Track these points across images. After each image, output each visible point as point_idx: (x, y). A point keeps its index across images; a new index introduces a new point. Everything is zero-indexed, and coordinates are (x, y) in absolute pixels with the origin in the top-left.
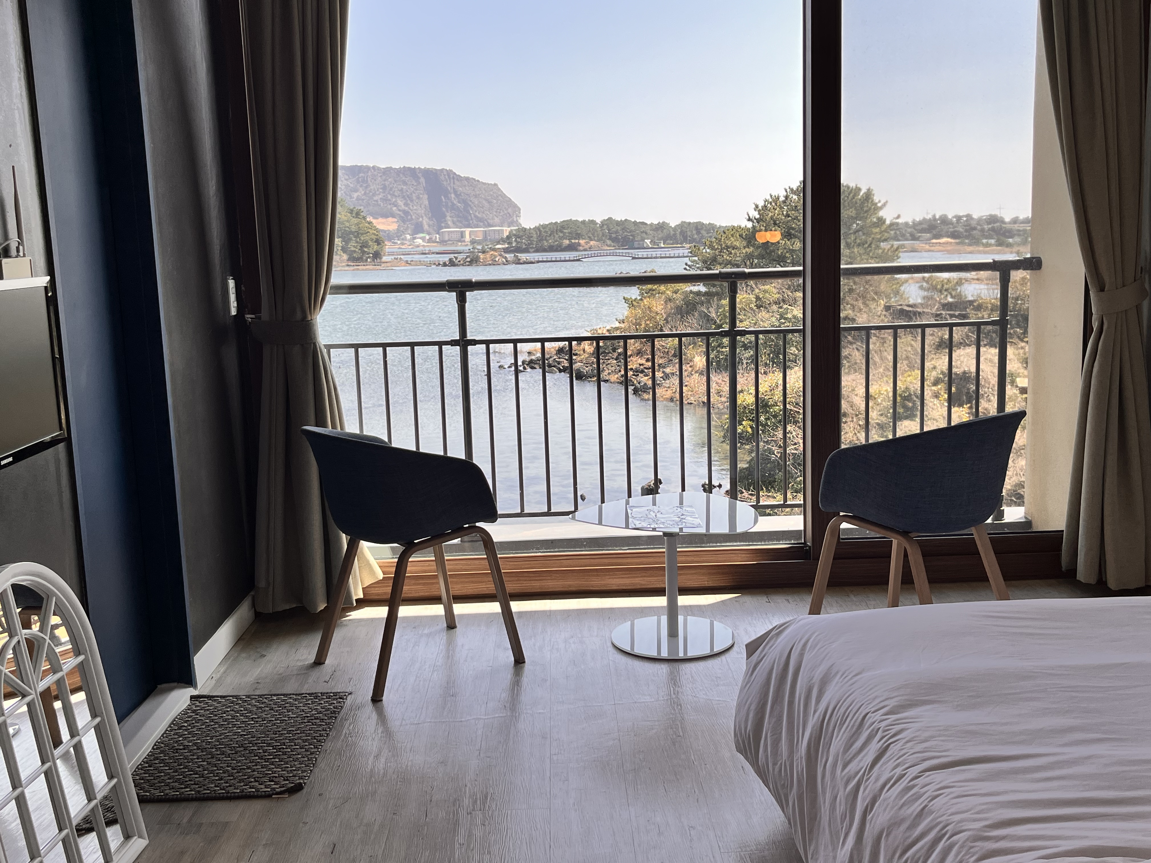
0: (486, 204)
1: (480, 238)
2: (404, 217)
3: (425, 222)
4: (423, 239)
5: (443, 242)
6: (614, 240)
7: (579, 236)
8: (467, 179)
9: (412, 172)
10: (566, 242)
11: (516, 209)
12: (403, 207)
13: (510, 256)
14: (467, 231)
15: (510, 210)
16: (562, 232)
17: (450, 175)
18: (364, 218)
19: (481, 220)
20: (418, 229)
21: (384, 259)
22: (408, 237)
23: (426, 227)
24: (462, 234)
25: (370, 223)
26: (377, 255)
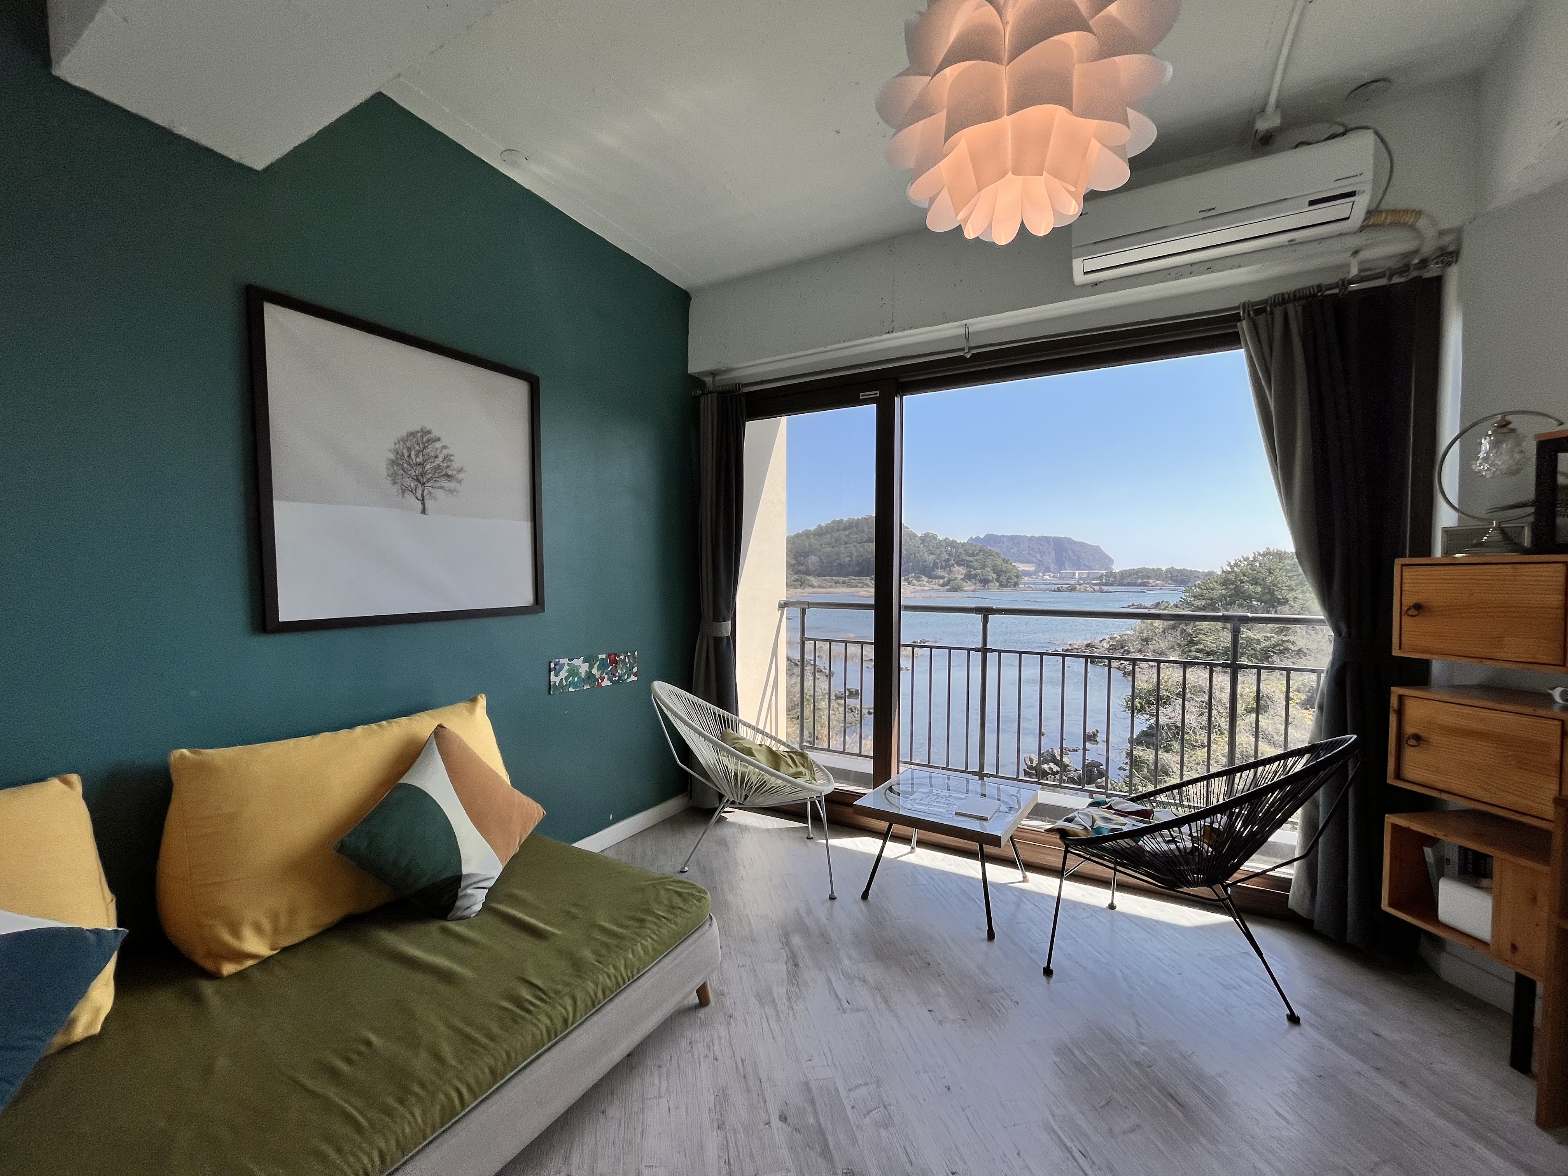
0: (1091, 558)
1: (1085, 576)
2: (1039, 564)
3: (1052, 566)
4: (1049, 576)
5: (1061, 578)
6: (1176, 581)
7: (1149, 578)
8: (1080, 543)
9: (1047, 539)
10: (1140, 581)
11: (1111, 561)
12: (1039, 558)
13: (1097, 588)
14: (1077, 572)
15: (1106, 561)
16: (1137, 574)
17: (1069, 540)
18: (1011, 564)
19: (1086, 566)
20: (1048, 570)
21: (1020, 586)
22: (1041, 574)
23: (1052, 569)
24: (1074, 574)
25: (1014, 566)
26: (1016, 584)
